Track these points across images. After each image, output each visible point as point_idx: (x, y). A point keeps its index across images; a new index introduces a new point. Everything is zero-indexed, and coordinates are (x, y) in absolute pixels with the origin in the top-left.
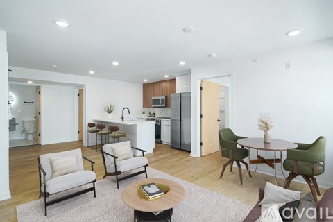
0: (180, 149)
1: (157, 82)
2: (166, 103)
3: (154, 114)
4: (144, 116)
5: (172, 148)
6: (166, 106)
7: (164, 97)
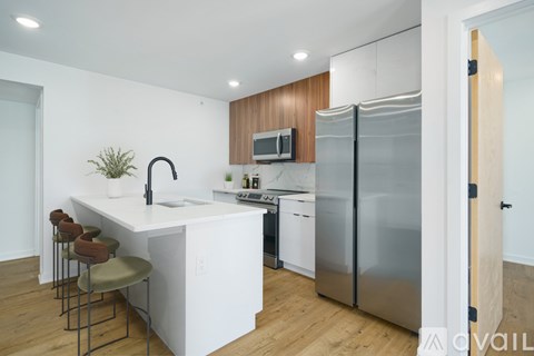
0: (354, 307)
1: (267, 93)
2: (294, 148)
3: (256, 181)
4: (229, 187)
5: (321, 296)
6: (293, 159)
7: (288, 132)
